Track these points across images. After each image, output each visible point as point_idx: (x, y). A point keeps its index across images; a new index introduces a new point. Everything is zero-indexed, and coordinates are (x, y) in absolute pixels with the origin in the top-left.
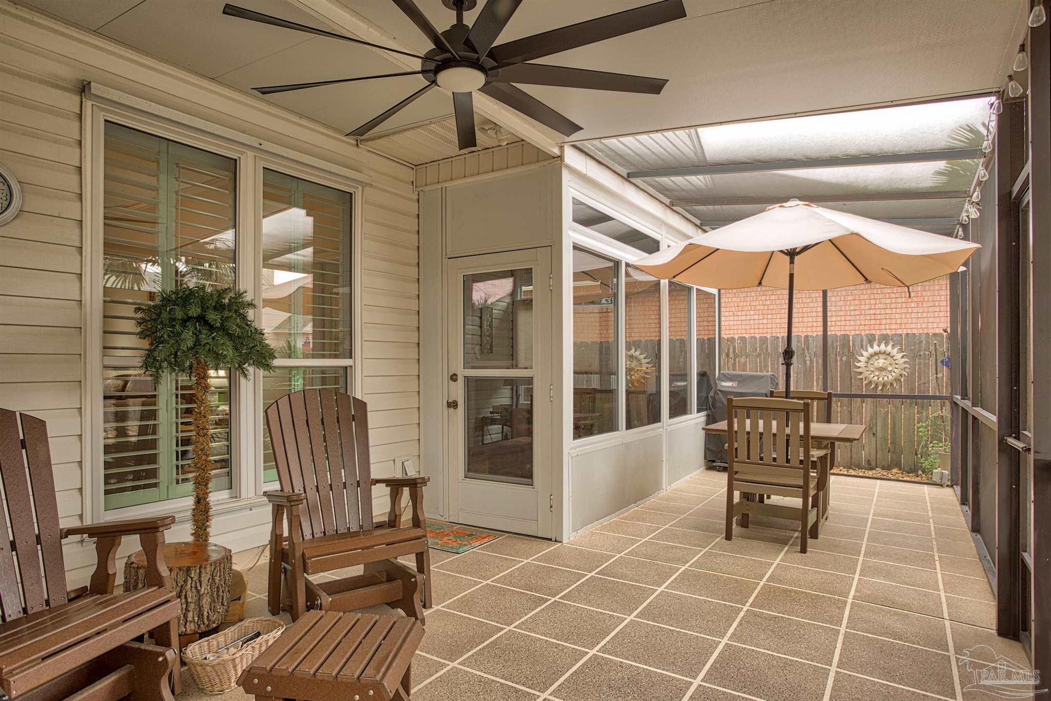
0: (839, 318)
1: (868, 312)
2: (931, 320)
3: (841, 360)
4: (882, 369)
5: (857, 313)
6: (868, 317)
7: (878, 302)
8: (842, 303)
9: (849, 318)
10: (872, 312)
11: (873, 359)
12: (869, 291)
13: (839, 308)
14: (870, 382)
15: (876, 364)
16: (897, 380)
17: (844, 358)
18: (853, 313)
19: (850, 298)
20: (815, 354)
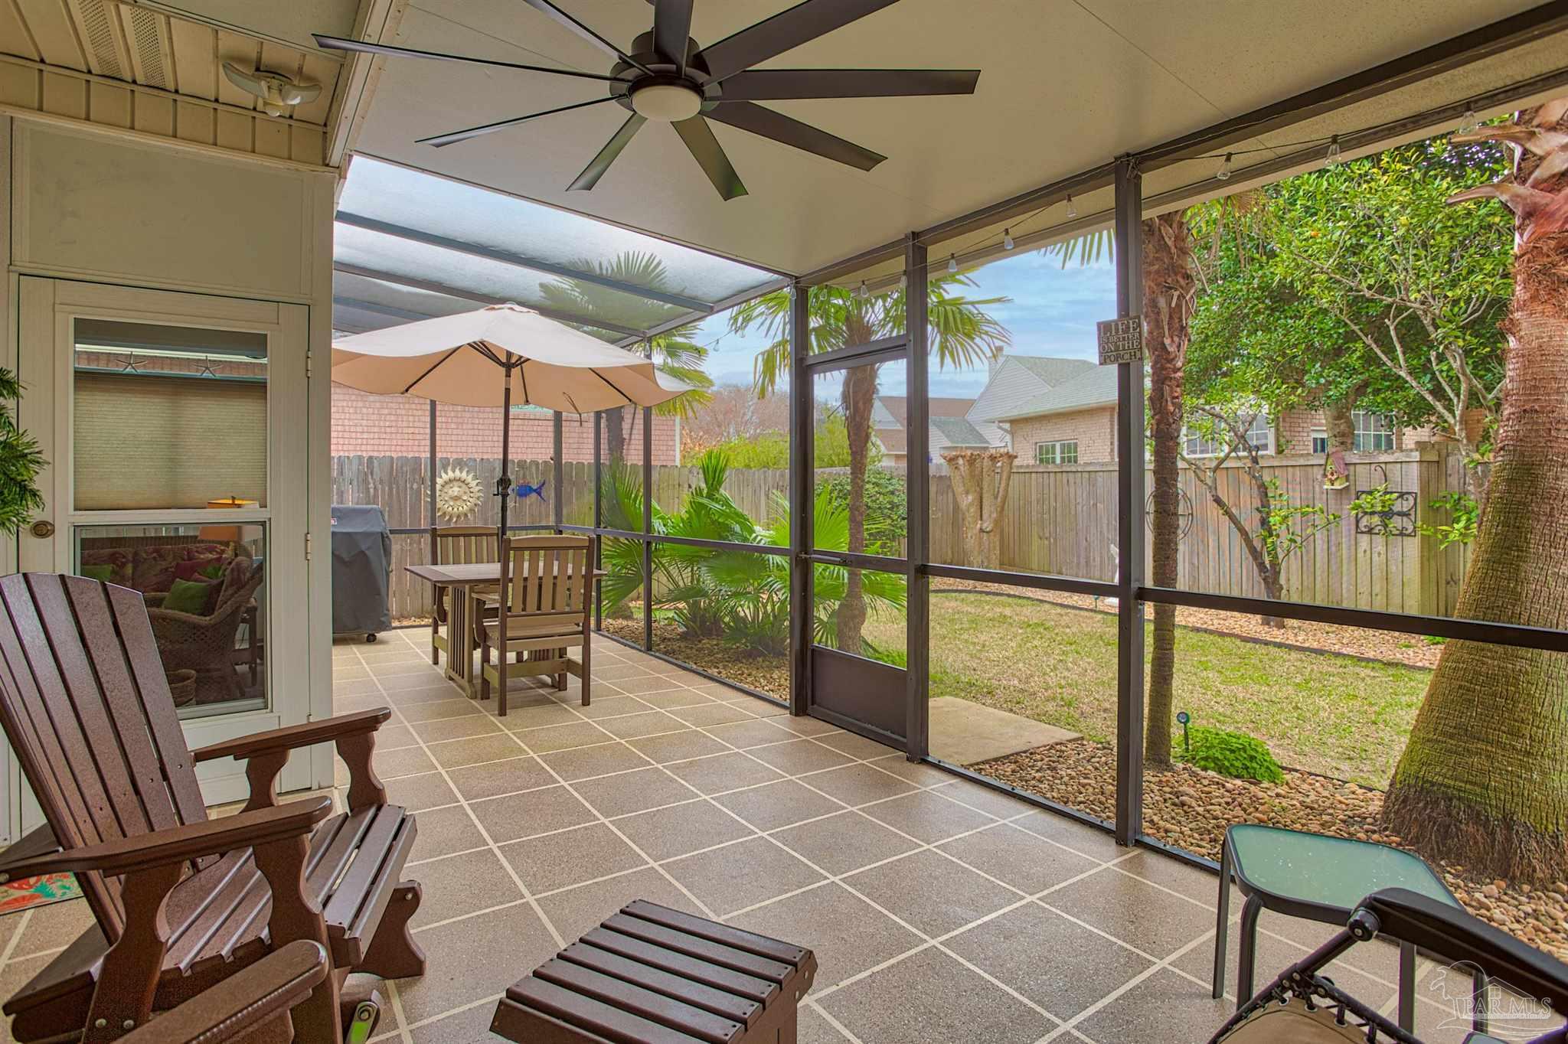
0: (372, 436)
1: (406, 430)
2: (470, 444)
3: (412, 488)
4: (456, 498)
5: (393, 430)
6: (406, 436)
7: (417, 419)
8: (375, 417)
9: (384, 436)
10: (411, 430)
11: (447, 486)
12: (407, 406)
13: (370, 423)
14: (445, 513)
15: (450, 492)
16: (472, 510)
17: (415, 486)
18: (388, 430)
19: (386, 411)
20: (381, 482)
